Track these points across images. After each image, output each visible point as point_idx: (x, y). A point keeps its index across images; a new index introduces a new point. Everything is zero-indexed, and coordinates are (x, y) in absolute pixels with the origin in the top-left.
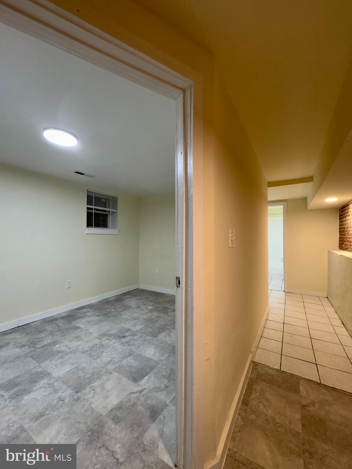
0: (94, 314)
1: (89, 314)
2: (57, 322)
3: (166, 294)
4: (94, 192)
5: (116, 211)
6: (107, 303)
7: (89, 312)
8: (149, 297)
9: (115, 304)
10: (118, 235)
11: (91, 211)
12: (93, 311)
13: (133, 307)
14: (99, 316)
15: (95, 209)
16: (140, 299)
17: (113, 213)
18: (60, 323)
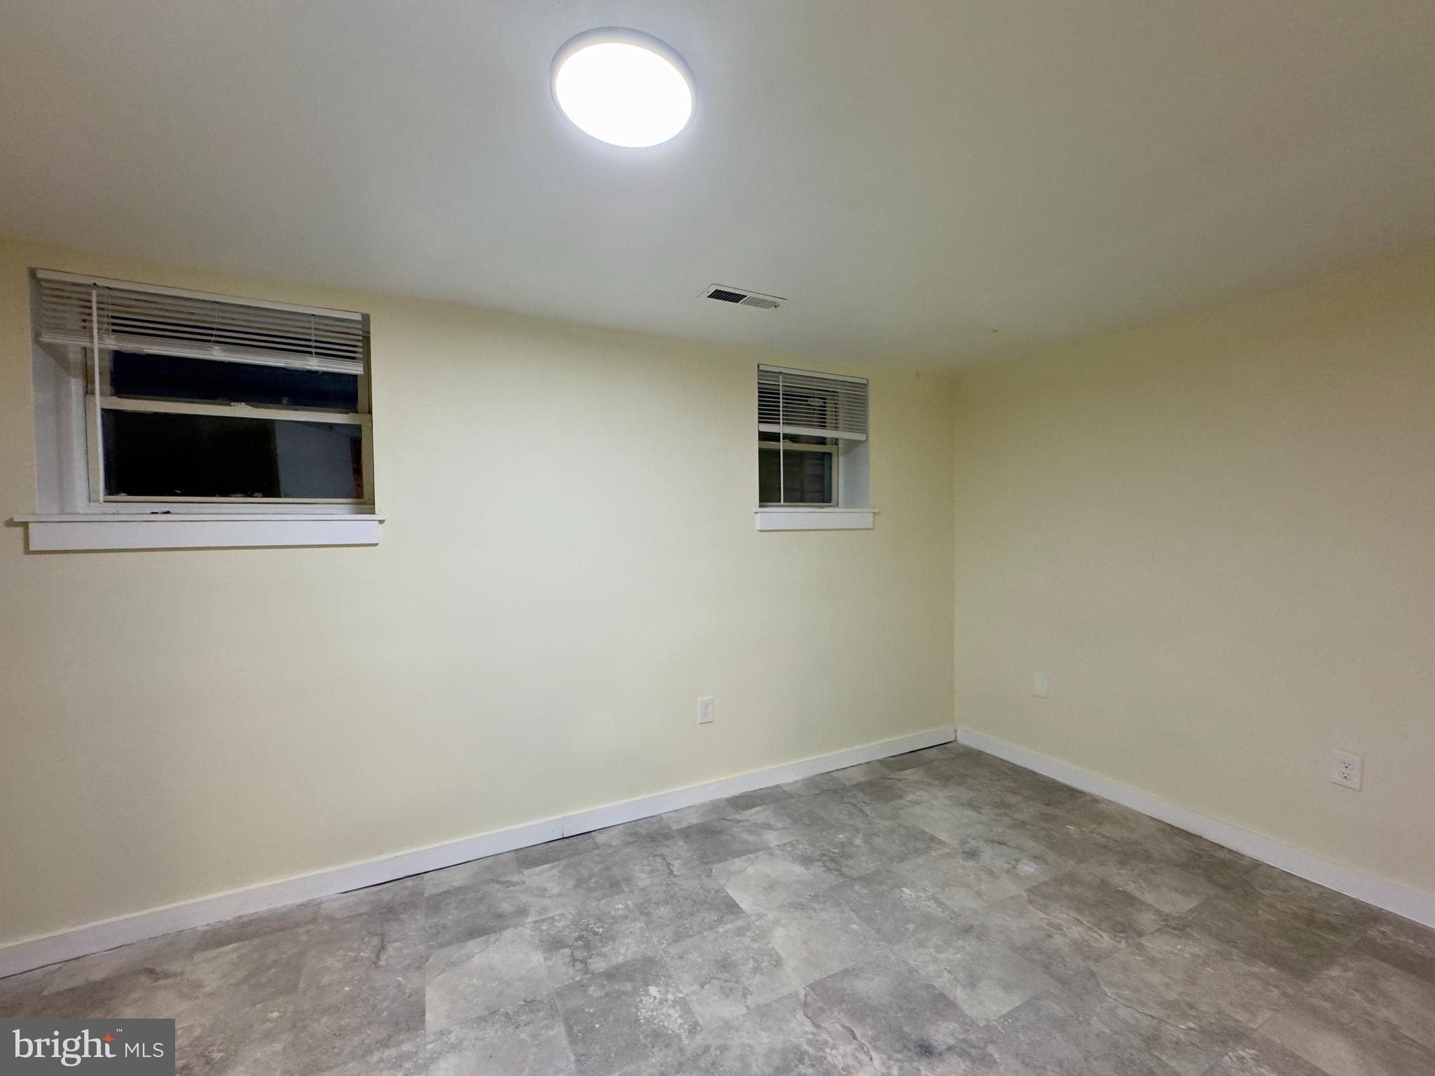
0: (791, 843)
1: (772, 839)
2: (665, 851)
3: (1095, 800)
4: (784, 371)
5: (861, 437)
6: (835, 792)
7: (769, 827)
8: (1013, 800)
9: (867, 809)
10: (872, 529)
11: (771, 445)
12: (785, 828)
13: (942, 843)
14: (806, 860)
15: (786, 437)
16: (971, 805)
17: (853, 444)
18: (676, 859)
